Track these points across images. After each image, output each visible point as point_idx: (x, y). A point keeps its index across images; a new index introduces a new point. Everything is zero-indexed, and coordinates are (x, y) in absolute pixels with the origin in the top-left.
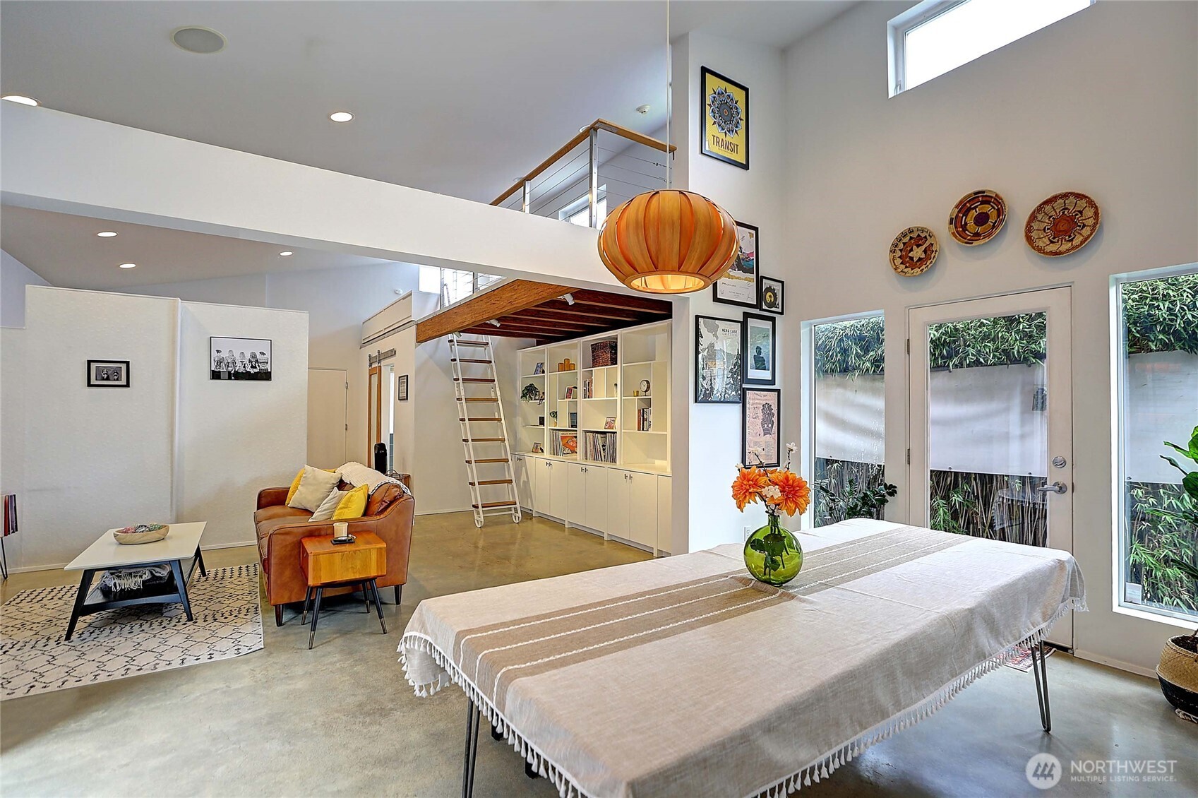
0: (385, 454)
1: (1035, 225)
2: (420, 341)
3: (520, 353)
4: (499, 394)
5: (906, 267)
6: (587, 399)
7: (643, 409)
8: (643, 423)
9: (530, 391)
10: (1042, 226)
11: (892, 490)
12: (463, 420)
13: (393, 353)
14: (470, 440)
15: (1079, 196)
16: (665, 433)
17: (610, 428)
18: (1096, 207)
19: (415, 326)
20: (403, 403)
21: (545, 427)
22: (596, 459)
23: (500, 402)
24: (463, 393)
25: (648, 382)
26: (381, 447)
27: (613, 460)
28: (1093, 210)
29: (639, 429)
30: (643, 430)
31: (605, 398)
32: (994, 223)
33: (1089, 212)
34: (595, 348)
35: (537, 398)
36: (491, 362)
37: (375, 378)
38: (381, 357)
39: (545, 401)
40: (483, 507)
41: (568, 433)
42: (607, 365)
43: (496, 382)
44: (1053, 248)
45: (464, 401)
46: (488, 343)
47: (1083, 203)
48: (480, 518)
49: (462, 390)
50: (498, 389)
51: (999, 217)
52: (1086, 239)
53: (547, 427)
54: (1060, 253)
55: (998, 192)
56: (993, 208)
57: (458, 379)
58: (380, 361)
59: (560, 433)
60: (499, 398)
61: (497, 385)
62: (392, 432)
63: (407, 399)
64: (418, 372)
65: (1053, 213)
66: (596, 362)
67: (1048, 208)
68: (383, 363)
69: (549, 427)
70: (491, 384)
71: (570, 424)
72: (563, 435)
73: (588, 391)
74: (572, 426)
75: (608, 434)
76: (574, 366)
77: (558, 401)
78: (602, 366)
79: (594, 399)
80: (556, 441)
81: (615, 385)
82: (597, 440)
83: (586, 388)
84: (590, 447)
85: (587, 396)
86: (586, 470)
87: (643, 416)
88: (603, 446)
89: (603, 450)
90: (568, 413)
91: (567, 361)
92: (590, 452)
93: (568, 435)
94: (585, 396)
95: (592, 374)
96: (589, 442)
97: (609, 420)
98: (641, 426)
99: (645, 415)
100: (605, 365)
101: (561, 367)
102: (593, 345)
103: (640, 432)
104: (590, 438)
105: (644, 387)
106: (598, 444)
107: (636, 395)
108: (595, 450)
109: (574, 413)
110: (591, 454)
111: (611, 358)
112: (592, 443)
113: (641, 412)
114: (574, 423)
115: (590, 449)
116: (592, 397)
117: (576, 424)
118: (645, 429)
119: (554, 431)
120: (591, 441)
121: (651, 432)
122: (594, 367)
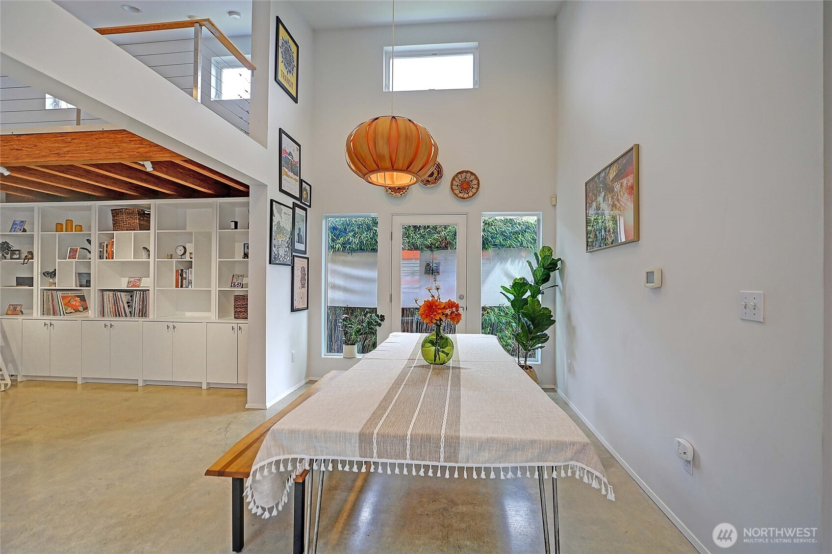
1: (454, 183)
5: (392, 191)
6: (105, 260)
7: (182, 270)
8: (182, 281)
10: (457, 184)
11: (382, 318)
15: (472, 173)
16: (210, 289)
17: (134, 286)
18: (478, 180)
21: (34, 287)
22: (117, 314)
25: (185, 248)
27: (143, 313)
28: (477, 181)
29: (177, 286)
30: (182, 287)
31: (133, 260)
32: (436, 177)
33: (475, 182)
34: (116, 212)
35: (16, 257)
39: (35, 260)
41: (69, 292)
42: (135, 230)
44: (460, 195)
47: (473, 177)
51: (438, 174)
52: (474, 194)
53: (38, 287)
54: (464, 198)
55: (440, 162)
56: (436, 169)
59: (60, 293)
65: (461, 179)
66: (116, 226)
67: (460, 176)
69: (40, 288)
71: (78, 284)
72: (63, 295)
73: (106, 252)
74: (81, 286)
75: (135, 292)
76: (80, 228)
77: (57, 260)
78: (127, 230)
79: (115, 260)
80: (53, 301)
81: (144, 248)
82: (120, 297)
83: (103, 250)
84: (110, 304)
85: (105, 257)
86: (111, 326)
87: (182, 275)
88: (128, 303)
89: (129, 306)
90: (76, 273)
91: (69, 222)
92: (109, 310)
93: (70, 295)
94: (101, 257)
95: (112, 236)
96: (108, 299)
97: (133, 279)
98: (180, 284)
99: (184, 275)
100: (131, 230)
101: (59, 227)
102: (114, 210)
103: (180, 289)
104: (109, 297)
105: (180, 251)
106: (121, 301)
107: (169, 257)
108: (116, 307)
109: (85, 274)
110: (110, 311)
111: (139, 224)
112: (112, 300)
113: (180, 272)
114: (84, 283)
115: (110, 307)
116: (113, 258)
117: (88, 284)
118: (184, 286)
119: (50, 291)
120: (110, 299)
121: (192, 289)
122: (116, 230)
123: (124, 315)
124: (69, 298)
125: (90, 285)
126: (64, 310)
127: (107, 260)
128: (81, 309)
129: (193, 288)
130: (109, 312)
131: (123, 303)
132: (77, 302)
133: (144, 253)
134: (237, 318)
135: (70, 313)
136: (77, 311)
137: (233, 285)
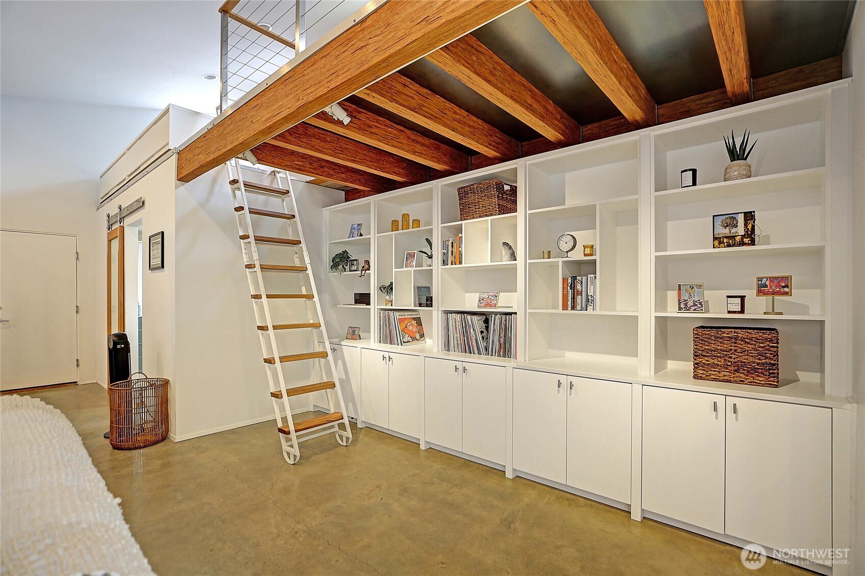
0: (127, 349)
2: (184, 178)
3: (326, 212)
4: (307, 260)
6: (450, 266)
7: (574, 278)
8: (573, 298)
9: (341, 260)
12: (257, 297)
13: (140, 204)
14: (271, 328)
16: (635, 314)
17: (489, 305)
19: (175, 157)
20: (158, 274)
21: (371, 307)
23: (310, 272)
24: (256, 256)
25: (573, 237)
26: (122, 338)
27: (506, 350)
29: (565, 307)
30: (573, 308)
31: (489, 263)
34: (464, 192)
35: (354, 268)
36: (294, 216)
37: (115, 244)
38: (124, 214)
39: (372, 271)
40: (296, 431)
41: (406, 313)
42: (492, 215)
43: (303, 245)
45: (258, 269)
46: (288, 192)
48: (291, 449)
49: (253, 253)
50: (305, 254)
53: (375, 306)
57: (247, 237)
58: (122, 220)
59: (397, 314)
60: (309, 267)
61: (305, 249)
62: (141, 315)
63: (163, 267)
64: (179, 226)
66: (466, 213)
68: (127, 221)
69: (377, 307)
70: (295, 248)
71: (417, 302)
72: (401, 317)
73: (452, 255)
74: (420, 305)
75: (493, 316)
76: (417, 223)
77: (394, 270)
78: (480, 217)
79: (463, 265)
80: (390, 325)
81: (505, 244)
82: (470, 323)
83: (448, 252)
84: (457, 333)
85: (450, 262)
86: (465, 370)
87: (573, 287)
88: (482, 332)
89: (483, 338)
90: (414, 287)
91: (405, 217)
92: (456, 342)
93: (406, 317)
94: (444, 263)
95: (459, 229)
96: (454, 326)
97: (486, 296)
98: (569, 303)
99: (579, 287)
100: (487, 216)
101: (395, 226)
102: (462, 188)
103: (569, 312)
104: (455, 322)
105: (566, 244)
106: (472, 330)
107: (546, 256)
108: (466, 338)
109: (424, 287)
110: (458, 344)
111: (499, 205)
112: (459, 327)
113: (570, 281)
114: (424, 301)
115: (457, 337)
116: (460, 263)
117: (429, 302)
118: (579, 307)
119: (387, 312)
120: (457, 325)
121: (594, 313)
122: (465, 220)
123: (476, 352)
124: (406, 322)
125: (432, 304)
126: (401, 338)
127: (453, 266)
128: (418, 336)
129: (598, 312)
130: (456, 345)
131: (475, 332)
132: (413, 327)
133: (505, 253)
134: (701, 378)
135: (408, 342)
136: (414, 339)
137: (682, 306)
